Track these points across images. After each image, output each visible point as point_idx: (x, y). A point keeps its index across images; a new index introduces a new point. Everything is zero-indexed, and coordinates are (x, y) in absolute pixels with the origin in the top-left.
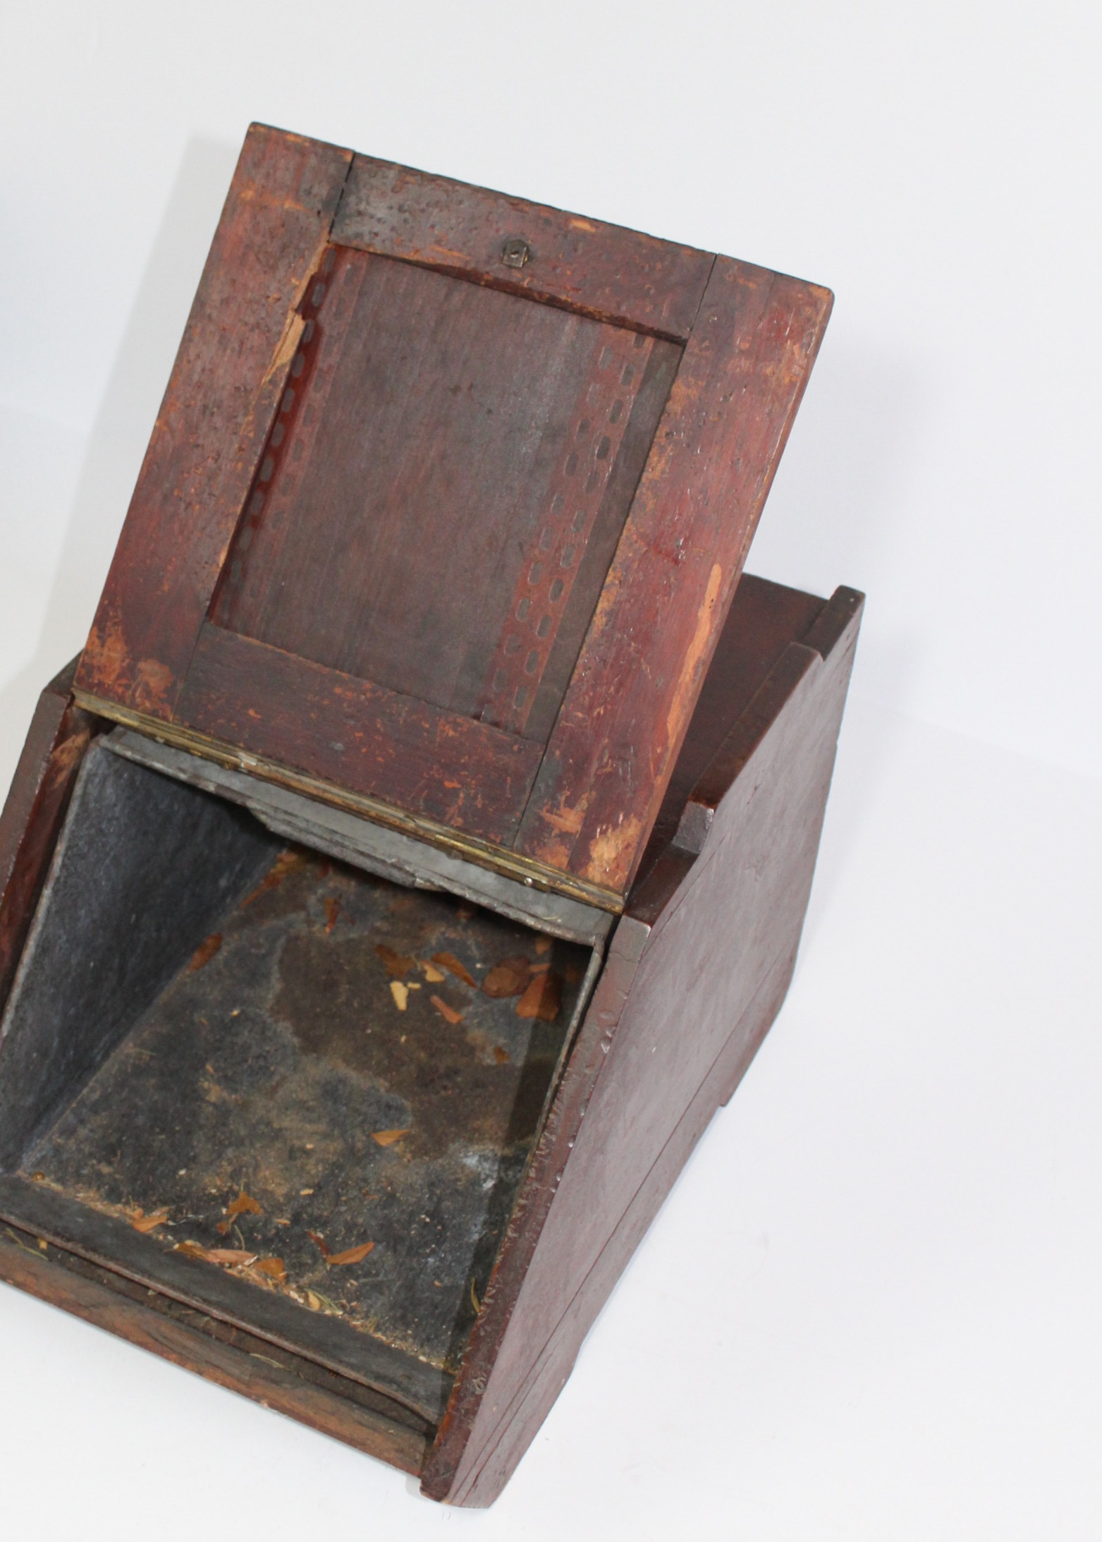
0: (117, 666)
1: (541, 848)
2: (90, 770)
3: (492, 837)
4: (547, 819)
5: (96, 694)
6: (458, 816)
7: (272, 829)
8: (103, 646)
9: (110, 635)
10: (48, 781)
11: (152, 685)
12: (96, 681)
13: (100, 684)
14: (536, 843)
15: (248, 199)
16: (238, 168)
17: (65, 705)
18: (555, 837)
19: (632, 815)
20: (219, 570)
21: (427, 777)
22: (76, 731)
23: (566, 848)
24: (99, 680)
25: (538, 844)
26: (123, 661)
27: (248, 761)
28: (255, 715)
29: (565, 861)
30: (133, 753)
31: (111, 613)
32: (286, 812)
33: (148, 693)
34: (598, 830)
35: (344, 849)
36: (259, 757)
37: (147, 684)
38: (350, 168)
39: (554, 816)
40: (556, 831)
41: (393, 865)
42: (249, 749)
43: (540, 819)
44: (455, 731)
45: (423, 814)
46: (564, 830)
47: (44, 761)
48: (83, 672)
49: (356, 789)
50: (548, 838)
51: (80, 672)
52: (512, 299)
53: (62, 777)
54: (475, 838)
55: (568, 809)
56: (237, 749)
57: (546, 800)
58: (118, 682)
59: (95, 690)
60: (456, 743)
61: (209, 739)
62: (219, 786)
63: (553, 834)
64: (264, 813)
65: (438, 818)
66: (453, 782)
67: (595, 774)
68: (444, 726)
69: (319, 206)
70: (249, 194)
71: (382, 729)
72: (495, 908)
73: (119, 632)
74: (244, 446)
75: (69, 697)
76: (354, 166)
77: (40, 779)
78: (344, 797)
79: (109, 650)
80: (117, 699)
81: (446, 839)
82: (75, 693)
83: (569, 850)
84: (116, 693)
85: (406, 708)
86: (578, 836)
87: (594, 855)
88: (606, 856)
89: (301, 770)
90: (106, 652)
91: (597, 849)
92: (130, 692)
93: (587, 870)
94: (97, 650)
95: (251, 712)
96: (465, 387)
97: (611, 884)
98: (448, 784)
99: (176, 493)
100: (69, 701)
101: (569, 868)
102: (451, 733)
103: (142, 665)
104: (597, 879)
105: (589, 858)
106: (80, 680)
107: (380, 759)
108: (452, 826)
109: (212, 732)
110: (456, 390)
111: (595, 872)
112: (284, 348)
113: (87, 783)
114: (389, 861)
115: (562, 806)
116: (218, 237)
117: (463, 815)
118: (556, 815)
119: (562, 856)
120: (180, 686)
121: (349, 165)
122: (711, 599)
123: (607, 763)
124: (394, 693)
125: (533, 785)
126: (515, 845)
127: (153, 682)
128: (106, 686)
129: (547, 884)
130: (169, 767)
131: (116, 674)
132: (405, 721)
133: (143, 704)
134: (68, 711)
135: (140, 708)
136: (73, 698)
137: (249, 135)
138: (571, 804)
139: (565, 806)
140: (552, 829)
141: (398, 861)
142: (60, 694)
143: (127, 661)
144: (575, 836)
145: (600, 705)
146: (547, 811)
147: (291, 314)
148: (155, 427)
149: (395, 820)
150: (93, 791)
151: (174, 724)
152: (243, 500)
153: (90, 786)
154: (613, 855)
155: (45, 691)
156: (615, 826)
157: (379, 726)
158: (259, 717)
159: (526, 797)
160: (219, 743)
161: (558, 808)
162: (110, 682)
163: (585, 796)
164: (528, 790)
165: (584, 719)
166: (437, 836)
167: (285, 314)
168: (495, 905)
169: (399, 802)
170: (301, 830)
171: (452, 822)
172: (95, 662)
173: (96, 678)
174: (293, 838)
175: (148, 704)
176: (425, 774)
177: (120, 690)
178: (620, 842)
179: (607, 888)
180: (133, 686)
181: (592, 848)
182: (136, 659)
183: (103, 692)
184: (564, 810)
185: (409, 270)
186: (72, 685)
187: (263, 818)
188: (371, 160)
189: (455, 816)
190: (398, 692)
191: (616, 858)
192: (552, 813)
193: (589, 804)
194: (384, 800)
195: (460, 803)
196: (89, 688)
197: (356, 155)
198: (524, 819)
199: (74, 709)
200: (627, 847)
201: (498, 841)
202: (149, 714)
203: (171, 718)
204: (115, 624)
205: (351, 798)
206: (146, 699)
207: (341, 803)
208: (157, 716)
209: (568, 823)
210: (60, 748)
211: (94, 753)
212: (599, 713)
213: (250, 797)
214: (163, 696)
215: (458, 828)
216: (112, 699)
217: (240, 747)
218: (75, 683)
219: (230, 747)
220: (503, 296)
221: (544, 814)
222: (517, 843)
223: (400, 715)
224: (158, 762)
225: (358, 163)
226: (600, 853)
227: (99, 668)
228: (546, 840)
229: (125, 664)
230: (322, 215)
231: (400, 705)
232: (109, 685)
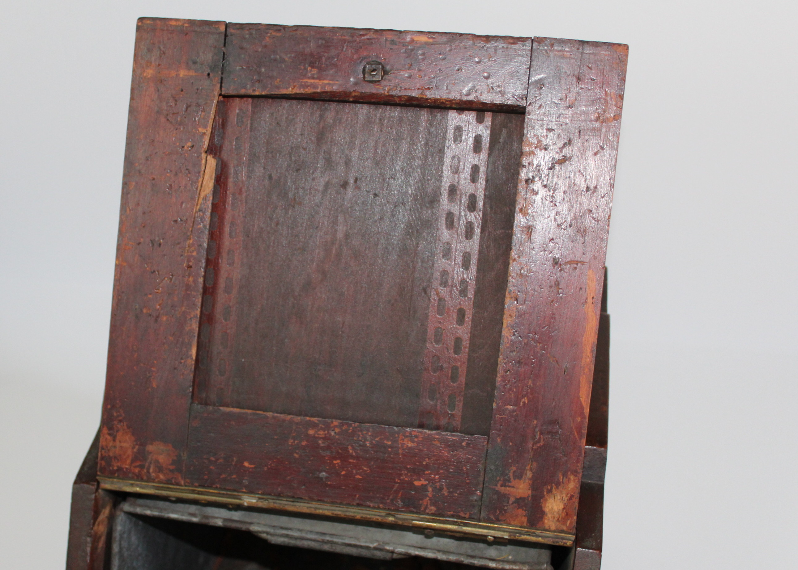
0: (129, 452)
1: (503, 515)
2: (121, 530)
3: (462, 514)
4: (502, 492)
5: (118, 478)
6: (431, 506)
7: (273, 542)
8: (114, 440)
9: (117, 431)
10: (94, 549)
11: (161, 461)
12: (115, 468)
13: (120, 469)
14: (498, 512)
15: (149, 76)
16: (135, 55)
17: (94, 490)
18: (512, 504)
19: (569, 473)
20: (193, 362)
21: (399, 481)
22: (104, 507)
23: (523, 510)
24: (118, 467)
25: (501, 512)
26: (133, 448)
27: (249, 500)
28: (251, 466)
29: (525, 520)
30: (151, 511)
31: (115, 414)
32: (282, 528)
33: (160, 469)
34: (545, 490)
35: (333, 545)
36: (260, 496)
37: (157, 461)
38: (226, 36)
39: (508, 488)
40: (512, 500)
41: (375, 549)
42: (251, 492)
43: (498, 493)
44: (413, 441)
45: (403, 510)
46: (518, 497)
47: (88, 536)
48: (103, 463)
49: (345, 502)
50: (507, 506)
51: (101, 464)
52: (373, 107)
53: (101, 543)
54: (447, 519)
55: (517, 480)
56: (240, 494)
57: (498, 478)
58: (133, 465)
59: (116, 475)
60: (416, 451)
61: (216, 491)
62: (225, 520)
63: (510, 502)
64: (264, 532)
65: (415, 511)
66: (420, 480)
67: (532, 449)
68: (403, 440)
69: (209, 71)
70: (150, 72)
71: (354, 454)
72: (463, 561)
73: (125, 427)
74: (191, 264)
75: (96, 483)
76: (228, 33)
77: (89, 550)
78: (332, 510)
79: (120, 442)
80: (136, 477)
81: (422, 523)
82: (99, 480)
83: (525, 511)
84: (134, 473)
85: (370, 434)
86: (530, 499)
87: (547, 510)
88: (556, 508)
89: (295, 498)
90: (118, 443)
91: (547, 505)
92: (145, 471)
93: (543, 523)
94: (111, 444)
95: (246, 464)
96: (351, 181)
97: (565, 528)
98: (416, 483)
99: (145, 311)
100: (96, 486)
101: (528, 524)
102: (410, 445)
103: (150, 448)
104: (553, 528)
105: (543, 513)
106: (103, 470)
107: (358, 477)
108: (428, 514)
109: (218, 486)
110: (345, 185)
111: (550, 522)
112: (204, 183)
113: (120, 541)
114: (372, 546)
115: (512, 479)
116: (132, 111)
117: (434, 504)
118: (509, 487)
119: (522, 516)
120: (185, 456)
121: (224, 34)
122: (592, 297)
123: (540, 438)
124: (357, 424)
125: (485, 469)
126: (481, 517)
127: (162, 459)
128: (125, 470)
129: (509, 538)
130: (182, 515)
131: (130, 458)
132: (371, 443)
133: (158, 477)
134: (97, 494)
135: (156, 480)
136: (98, 483)
137: (138, 28)
138: (519, 476)
139: (515, 479)
140: (509, 498)
141: (379, 544)
142: (87, 482)
143: (137, 447)
144: (528, 500)
145: (523, 397)
146: (501, 486)
147: (204, 155)
148: (116, 265)
149: (377, 517)
150: (125, 544)
151: (186, 486)
152: (199, 304)
153: (122, 542)
154: (562, 507)
155: (76, 483)
156: (558, 484)
157: (351, 451)
158: (253, 466)
159: (481, 479)
160: (225, 492)
161: (509, 481)
162: (127, 466)
163: (528, 468)
164: (482, 473)
165: (514, 411)
166: (414, 522)
167: (199, 156)
168: (462, 559)
169: (381, 506)
170: (296, 538)
171: (427, 511)
172: (111, 454)
173: (116, 465)
174: (291, 545)
175: (162, 476)
176: (397, 480)
177: (137, 470)
178: (564, 495)
179: (562, 531)
180: (146, 467)
181: (543, 505)
182: (143, 445)
183: (123, 474)
184: (514, 482)
185: (286, 104)
186: (97, 475)
187: (264, 536)
188: (241, 26)
189: (429, 506)
190: (360, 423)
191: (564, 509)
192: (505, 486)
193: (533, 473)
194: (369, 506)
195: (430, 495)
196: (112, 474)
197: (228, 25)
198: (485, 495)
199: (100, 491)
200: (571, 497)
201: (467, 516)
202: (165, 484)
203: (182, 482)
204: (120, 421)
205: (339, 511)
206: (159, 472)
207: (331, 515)
208: (172, 484)
209: (520, 491)
210: (97, 523)
211: (120, 518)
212: (524, 402)
213: (251, 523)
214: (172, 467)
215: (433, 514)
216: (132, 479)
217: (243, 492)
218: (99, 473)
219: (236, 493)
220: (365, 106)
221: (498, 488)
222: (483, 514)
223: (366, 440)
224: (172, 513)
225: (231, 31)
226: (550, 507)
227: (115, 458)
228: (505, 508)
229: (135, 450)
230: (211, 75)
231: (365, 432)
232: (127, 469)
